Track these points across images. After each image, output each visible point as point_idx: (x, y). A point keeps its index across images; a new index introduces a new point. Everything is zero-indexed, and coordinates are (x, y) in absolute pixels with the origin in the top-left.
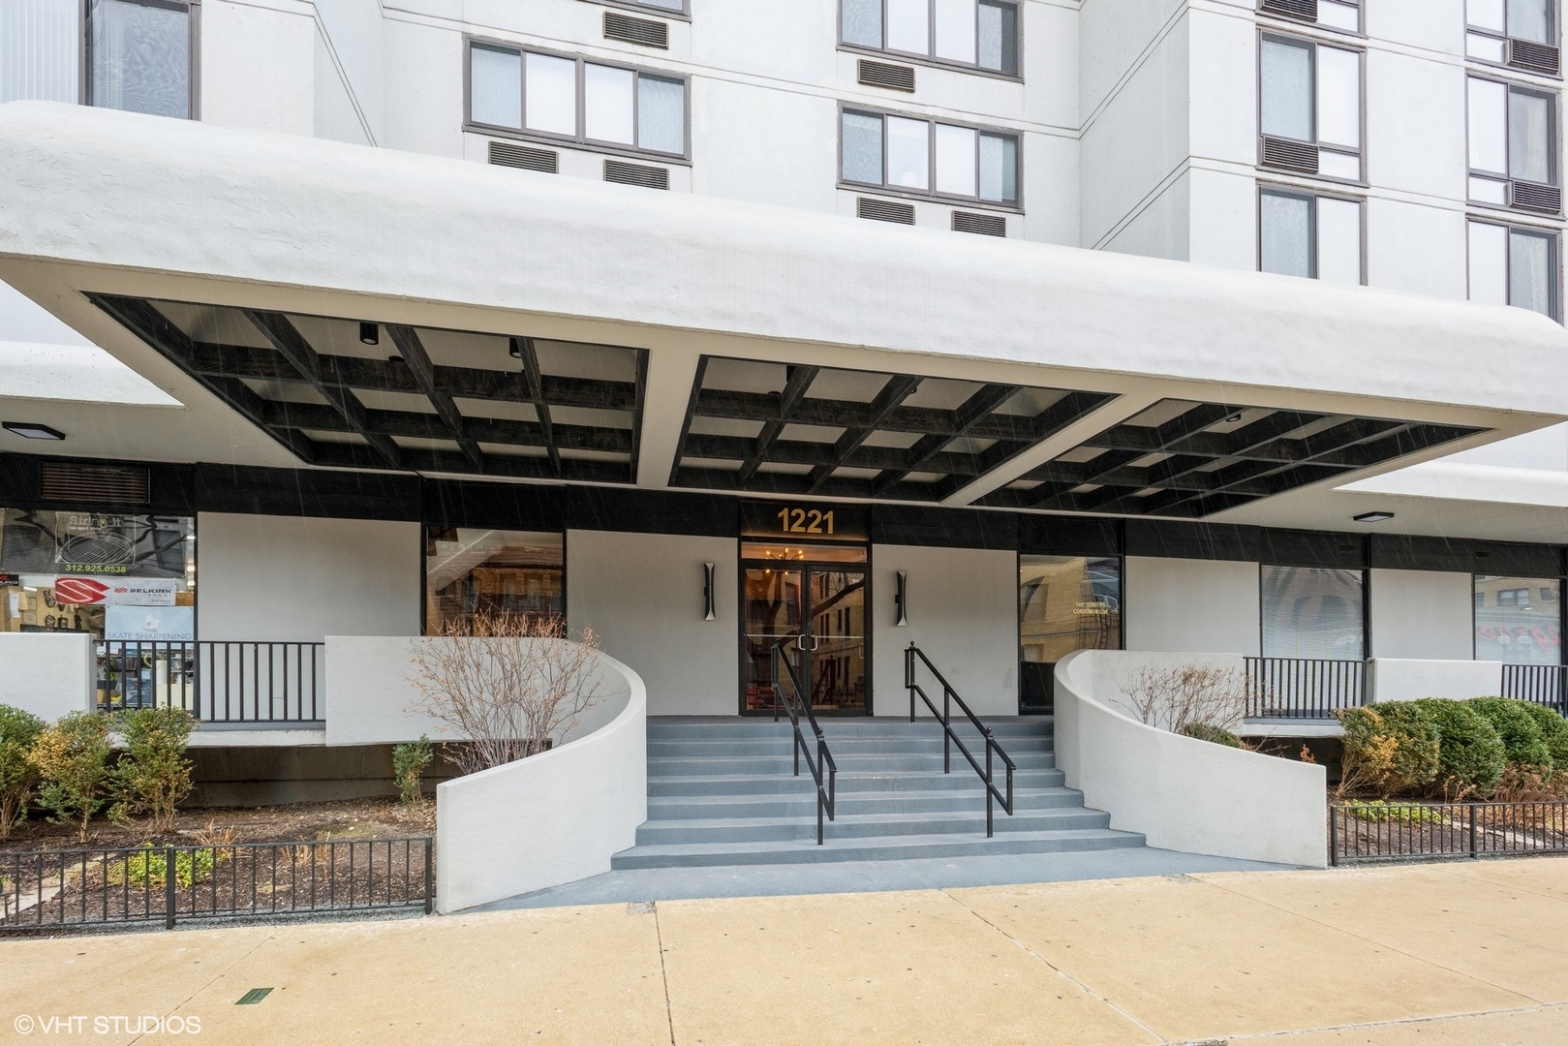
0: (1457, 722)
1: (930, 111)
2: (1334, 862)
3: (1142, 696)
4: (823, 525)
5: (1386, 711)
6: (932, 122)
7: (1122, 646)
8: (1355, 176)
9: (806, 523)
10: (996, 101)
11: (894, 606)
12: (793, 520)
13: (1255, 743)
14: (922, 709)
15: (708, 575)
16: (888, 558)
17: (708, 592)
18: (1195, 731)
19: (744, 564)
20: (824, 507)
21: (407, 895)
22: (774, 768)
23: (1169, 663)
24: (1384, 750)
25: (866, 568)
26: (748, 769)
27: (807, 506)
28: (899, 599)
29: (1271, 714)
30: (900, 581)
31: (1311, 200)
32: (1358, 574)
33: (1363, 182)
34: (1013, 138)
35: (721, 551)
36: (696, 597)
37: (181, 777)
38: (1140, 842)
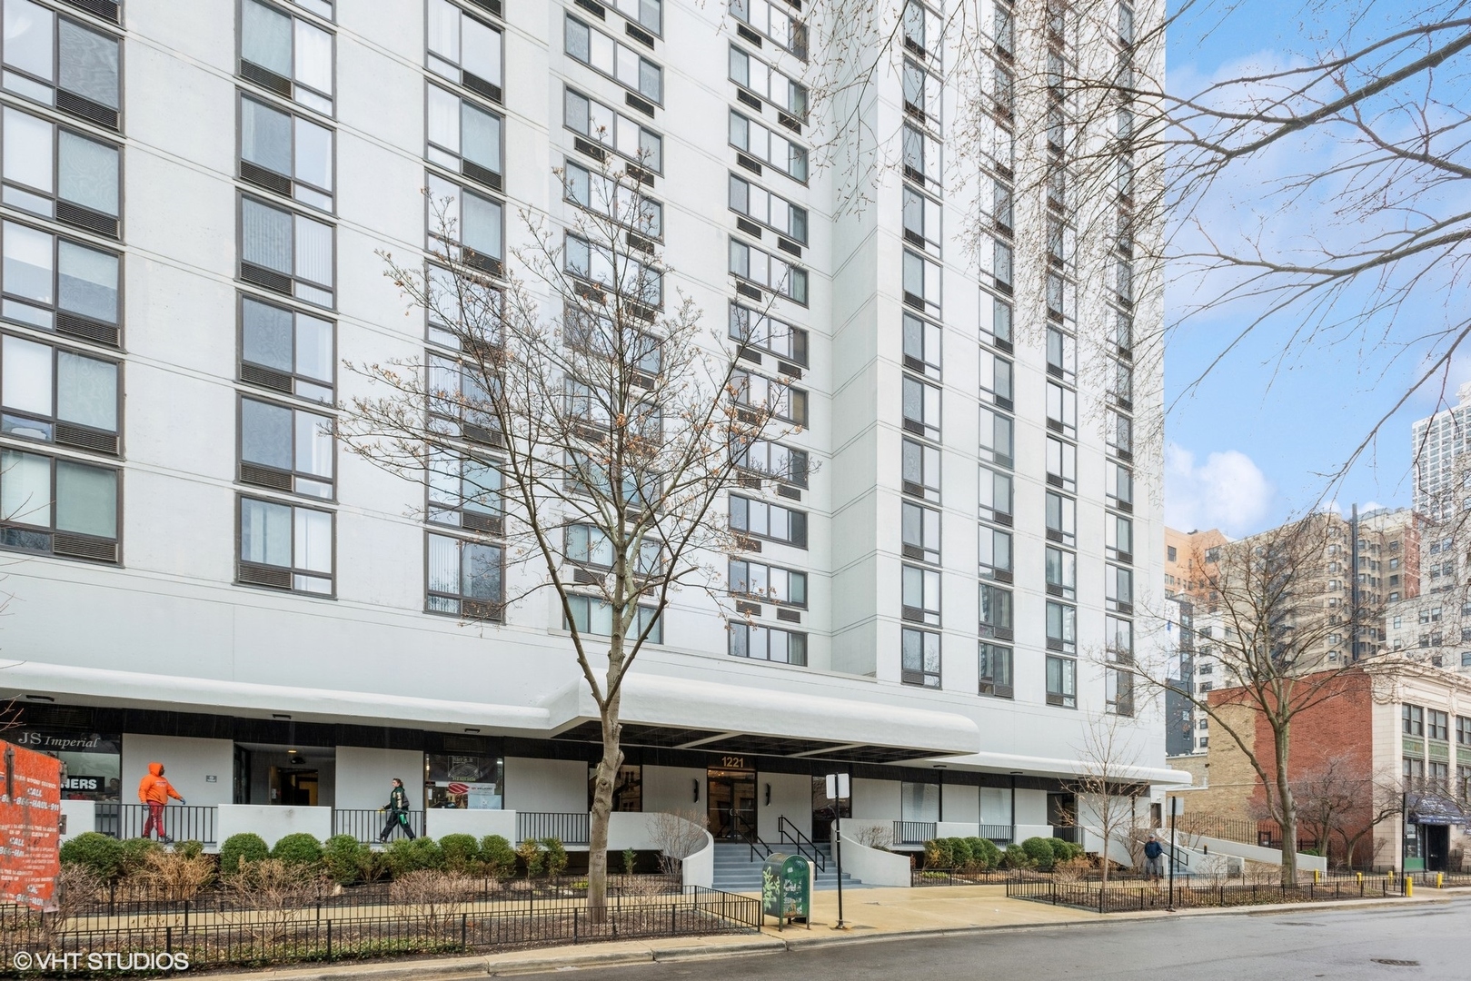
0: (958, 846)
1: (768, 562)
2: (912, 886)
3: (860, 836)
4: (739, 764)
5: (937, 841)
6: (769, 567)
7: (850, 817)
8: (937, 623)
9: (733, 763)
10: (793, 557)
11: (765, 798)
12: (728, 762)
13: (893, 852)
14: (786, 840)
15: (696, 784)
16: (764, 778)
17: (696, 791)
18: (876, 847)
19: (709, 779)
20: (739, 757)
21: (676, 891)
22: (743, 860)
23: (868, 824)
24: (936, 855)
25: (755, 782)
26: (734, 860)
27: (733, 756)
28: (768, 795)
29: (905, 843)
30: (768, 787)
31: (922, 632)
32: (938, 786)
33: (940, 626)
34: (804, 575)
35: (701, 774)
36: (692, 794)
37: (564, 861)
38: (859, 882)
